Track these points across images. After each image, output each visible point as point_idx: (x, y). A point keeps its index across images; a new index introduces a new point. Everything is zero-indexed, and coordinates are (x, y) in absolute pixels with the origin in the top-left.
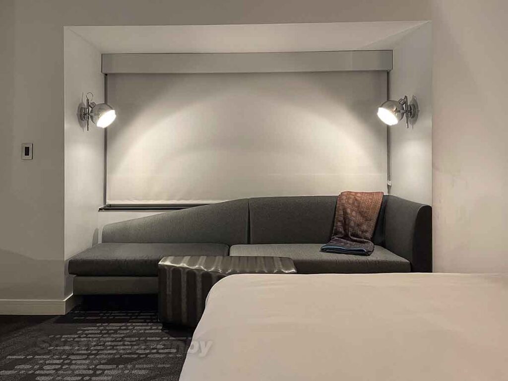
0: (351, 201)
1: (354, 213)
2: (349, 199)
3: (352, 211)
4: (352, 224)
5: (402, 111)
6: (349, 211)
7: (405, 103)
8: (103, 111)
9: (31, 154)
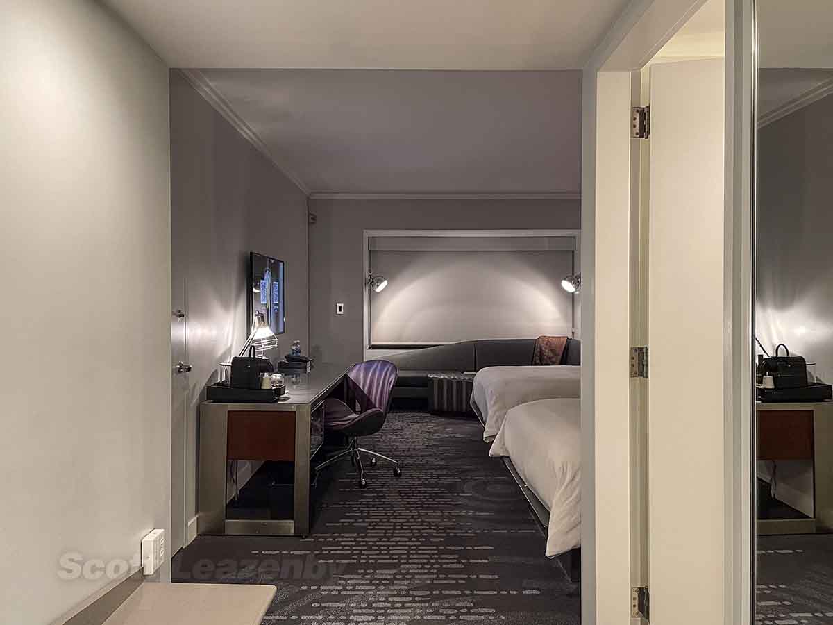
0: (545, 342)
1: (547, 351)
2: (543, 341)
3: (546, 348)
4: (545, 357)
5: (577, 283)
6: (543, 349)
7: (580, 278)
8: (381, 281)
9: (342, 310)
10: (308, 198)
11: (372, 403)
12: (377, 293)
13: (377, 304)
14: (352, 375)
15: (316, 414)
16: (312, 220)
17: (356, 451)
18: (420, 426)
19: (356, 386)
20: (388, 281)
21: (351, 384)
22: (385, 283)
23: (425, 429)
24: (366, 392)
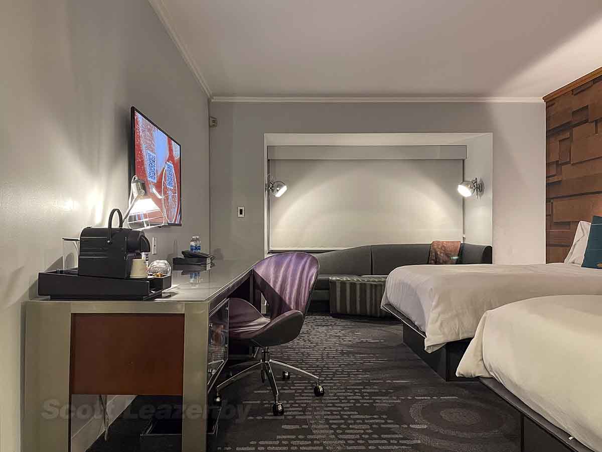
0: (440, 247)
1: (442, 255)
2: (438, 245)
5: (474, 188)
6: (439, 253)
7: (476, 182)
8: (280, 186)
9: (243, 213)
10: (209, 101)
11: (286, 304)
12: (278, 198)
13: (276, 210)
14: (260, 272)
15: (217, 317)
16: (213, 123)
17: (267, 364)
18: (327, 330)
19: (265, 284)
20: (287, 187)
21: (259, 281)
22: (284, 189)
23: (332, 333)
24: (277, 290)
